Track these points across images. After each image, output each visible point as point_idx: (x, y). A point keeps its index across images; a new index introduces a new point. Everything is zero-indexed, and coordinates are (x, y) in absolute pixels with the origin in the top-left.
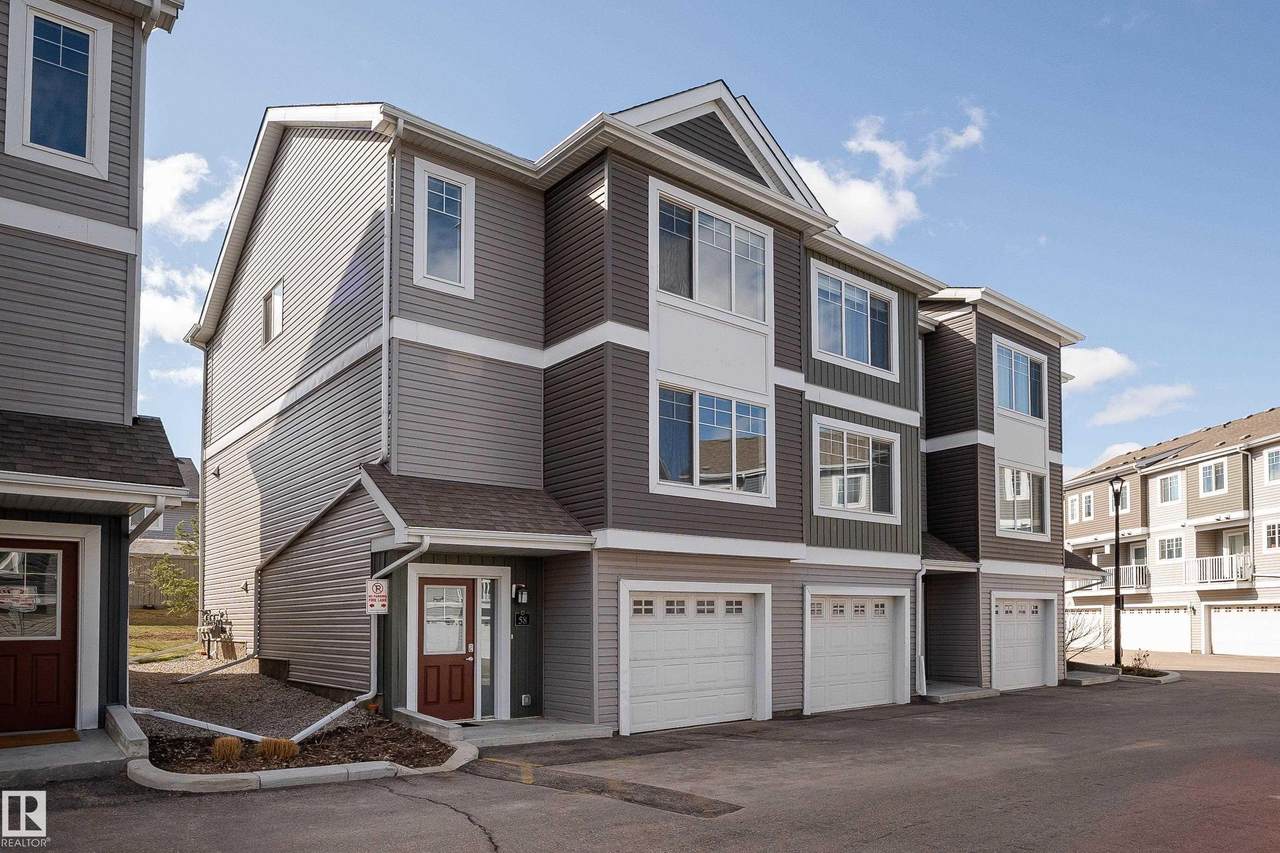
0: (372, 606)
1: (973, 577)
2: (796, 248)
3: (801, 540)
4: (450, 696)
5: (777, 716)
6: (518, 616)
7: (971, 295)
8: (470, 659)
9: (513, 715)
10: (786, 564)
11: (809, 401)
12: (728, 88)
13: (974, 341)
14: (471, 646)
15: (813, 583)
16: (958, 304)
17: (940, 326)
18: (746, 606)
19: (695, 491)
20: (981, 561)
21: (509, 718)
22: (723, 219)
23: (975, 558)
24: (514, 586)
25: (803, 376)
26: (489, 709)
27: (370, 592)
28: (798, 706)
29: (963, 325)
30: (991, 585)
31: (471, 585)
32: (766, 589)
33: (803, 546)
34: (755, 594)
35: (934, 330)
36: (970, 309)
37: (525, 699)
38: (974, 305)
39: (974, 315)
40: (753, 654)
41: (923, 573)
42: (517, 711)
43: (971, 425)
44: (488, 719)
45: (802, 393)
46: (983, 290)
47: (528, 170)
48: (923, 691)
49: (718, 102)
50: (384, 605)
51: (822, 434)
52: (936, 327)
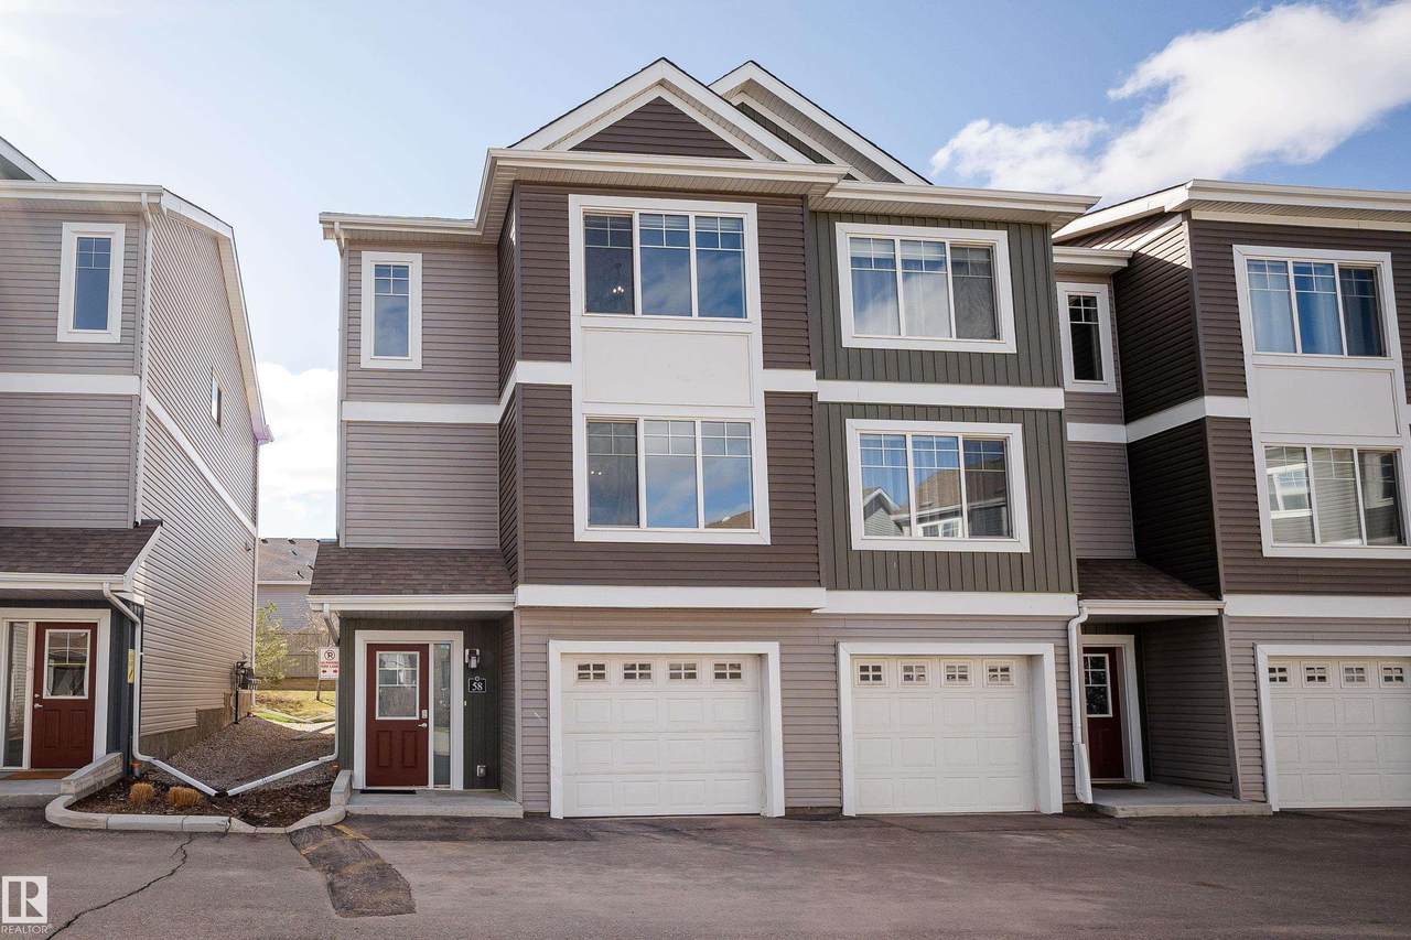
0: (324, 672)
1: (1212, 624)
2: (798, 218)
3: (818, 583)
4: (403, 762)
5: (793, 814)
6: (472, 682)
7: (1170, 201)
8: (424, 725)
9: (466, 786)
10: (806, 616)
11: (827, 404)
12: (673, 64)
13: (1188, 265)
14: (424, 712)
15: (849, 638)
16: (1157, 218)
17: (1135, 258)
18: (748, 670)
19: (643, 534)
20: (1225, 598)
21: (462, 789)
22: (678, 213)
23: (1215, 595)
24: (467, 651)
25: (813, 373)
26: (443, 778)
27: (323, 658)
28: (834, 802)
29: (1172, 247)
30: (1256, 636)
31: (423, 649)
32: (772, 649)
33: (823, 590)
34: (760, 655)
35: (1126, 265)
36: (1178, 219)
37: (480, 770)
38: (1185, 212)
39: (1186, 223)
40: (761, 730)
41: (1084, 618)
42: (471, 781)
43: (1192, 389)
44: (442, 788)
45: (811, 396)
46: (1189, 186)
47: (469, 229)
48: (1087, 795)
49: (662, 83)
50: (335, 671)
51: (863, 442)
52: (1130, 260)
